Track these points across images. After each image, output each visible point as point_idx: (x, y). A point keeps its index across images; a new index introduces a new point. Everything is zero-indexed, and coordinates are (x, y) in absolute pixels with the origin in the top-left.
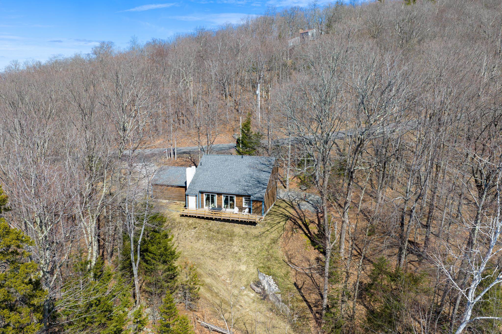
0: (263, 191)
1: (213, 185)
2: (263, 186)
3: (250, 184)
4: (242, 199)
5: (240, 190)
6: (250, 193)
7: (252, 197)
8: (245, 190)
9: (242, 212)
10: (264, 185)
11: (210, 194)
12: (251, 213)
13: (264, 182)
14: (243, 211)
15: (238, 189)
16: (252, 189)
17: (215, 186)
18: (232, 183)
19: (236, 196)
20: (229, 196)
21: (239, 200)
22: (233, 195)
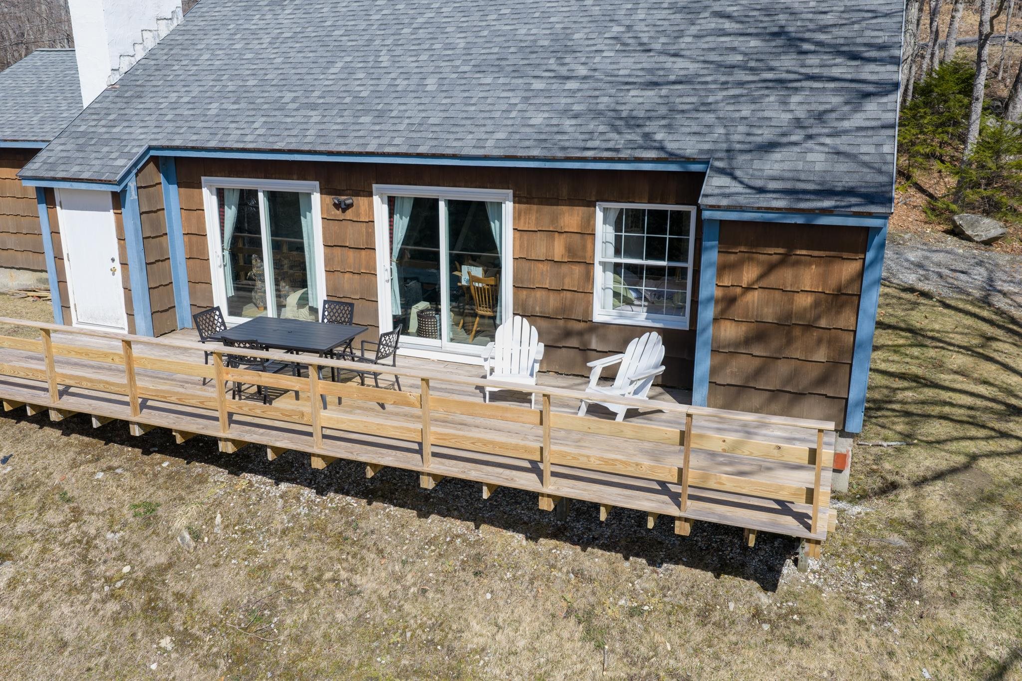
0: (858, 120)
1: (289, 96)
2: (842, 68)
3: (680, 67)
4: (589, 221)
5: (568, 124)
6: (689, 146)
7: (714, 184)
8: (632, 122)
9: (585, 376)
10: (854, 56)
11: (263, 186)
12: (700, 391)
13: (844, 32)
14: (598, 366)
15: (538, 119)
16: (706, 107)
17: (314, 107)
18: (479, 69)
19: (514, 196)
20: (445, 200)
21: (556, 243)
22: (491, 188)
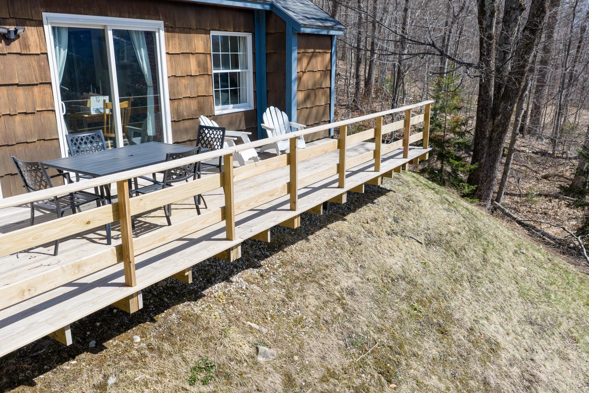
19: (165, 26)
20: (113, 30)
21: (191, 61)
22: (148, 19)
